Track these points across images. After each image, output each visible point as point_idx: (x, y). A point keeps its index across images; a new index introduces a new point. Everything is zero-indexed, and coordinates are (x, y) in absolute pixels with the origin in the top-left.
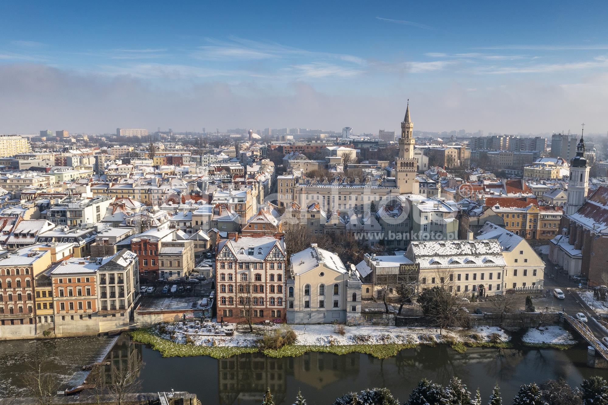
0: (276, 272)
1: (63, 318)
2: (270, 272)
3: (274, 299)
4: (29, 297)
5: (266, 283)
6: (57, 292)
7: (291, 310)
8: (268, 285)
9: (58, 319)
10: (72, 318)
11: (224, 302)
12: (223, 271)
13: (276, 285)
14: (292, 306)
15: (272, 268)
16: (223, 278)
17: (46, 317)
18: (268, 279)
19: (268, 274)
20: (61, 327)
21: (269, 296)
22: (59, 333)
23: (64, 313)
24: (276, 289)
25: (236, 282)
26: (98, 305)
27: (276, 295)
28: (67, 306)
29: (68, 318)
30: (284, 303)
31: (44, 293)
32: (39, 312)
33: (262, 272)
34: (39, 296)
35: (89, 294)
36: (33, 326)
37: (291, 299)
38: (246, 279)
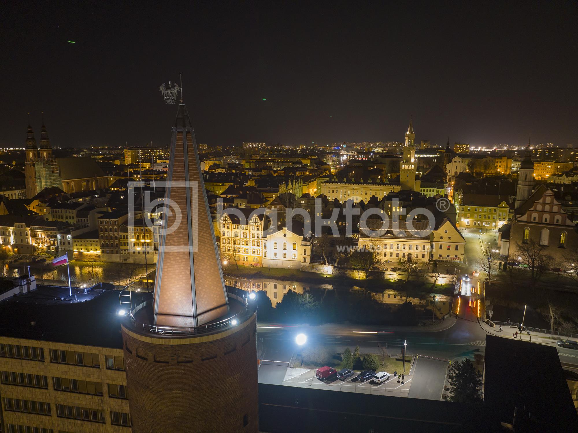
3: (255, 250)
4: (116, 238)
5: (250, 239)
7: (265, 258)
9: (131, 253)
10: (139, 252)
11: (225, 250)
13: (256, 241)
17: (125, 251)
18: (251, 236)
20: (133, 257)
21: (252, 248)
22: (132, 261)
25: (232, 238)
29: (136, 253)
30: (261, 253)
31: (124, 236)
32: (122, 247)
33: (247, 232)
35: (148, 239)
37: (265, 251)
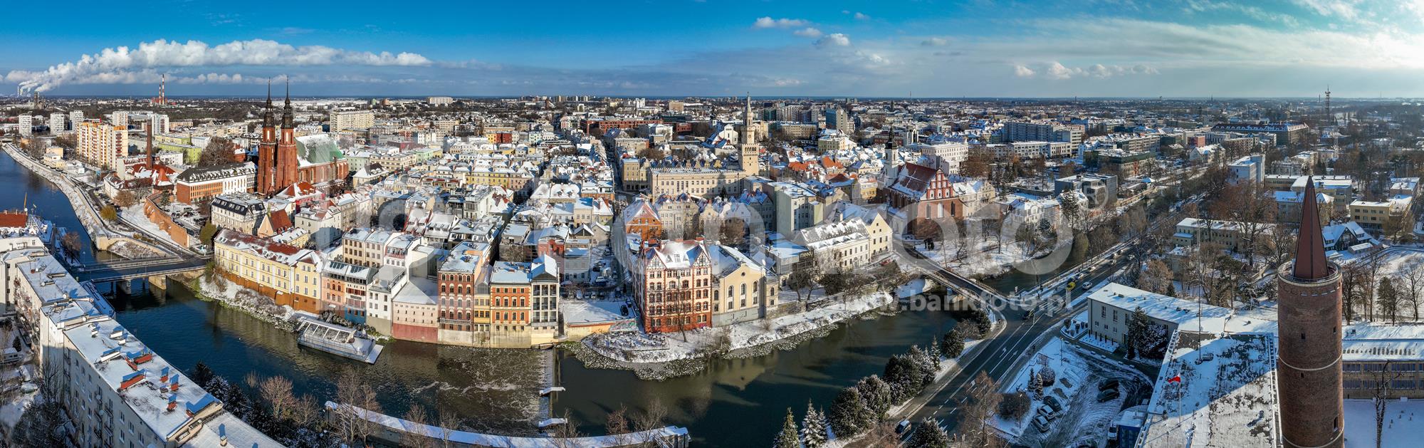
0: (702, 277)
1: (498, 327)
2: (697, 278)
3: (700, 304)
4: (469, 304)
5: (693, 289)
6: (493, 301)
7: (717, 312)
8: (695, 290)
9: (493, 329)
10: (506, 328)
11: (652, 312)
12: (652, 280)
13: (702, 290)
14: (717, 308)
15: (699, 273)
16: (652, 287)
17: (482, 326)
18: (695, 285)
19: (695, 279)
20: (496, 337)
21: (696, 301)
22: (492, 343)
23: (498, 322)
24: (702, 293)
25: (665, 291)
26: (531, 316)
27: (702, 300)
28: (502, 316)
29: (502, 329)
30: (709, 307)
31: (482, 301)
32: (476, 320)
33: (689, 279)
34: (477, 304)
35: (523, 305)
36: (470, 333)
37: (717, 302)
38: (674, 287)
